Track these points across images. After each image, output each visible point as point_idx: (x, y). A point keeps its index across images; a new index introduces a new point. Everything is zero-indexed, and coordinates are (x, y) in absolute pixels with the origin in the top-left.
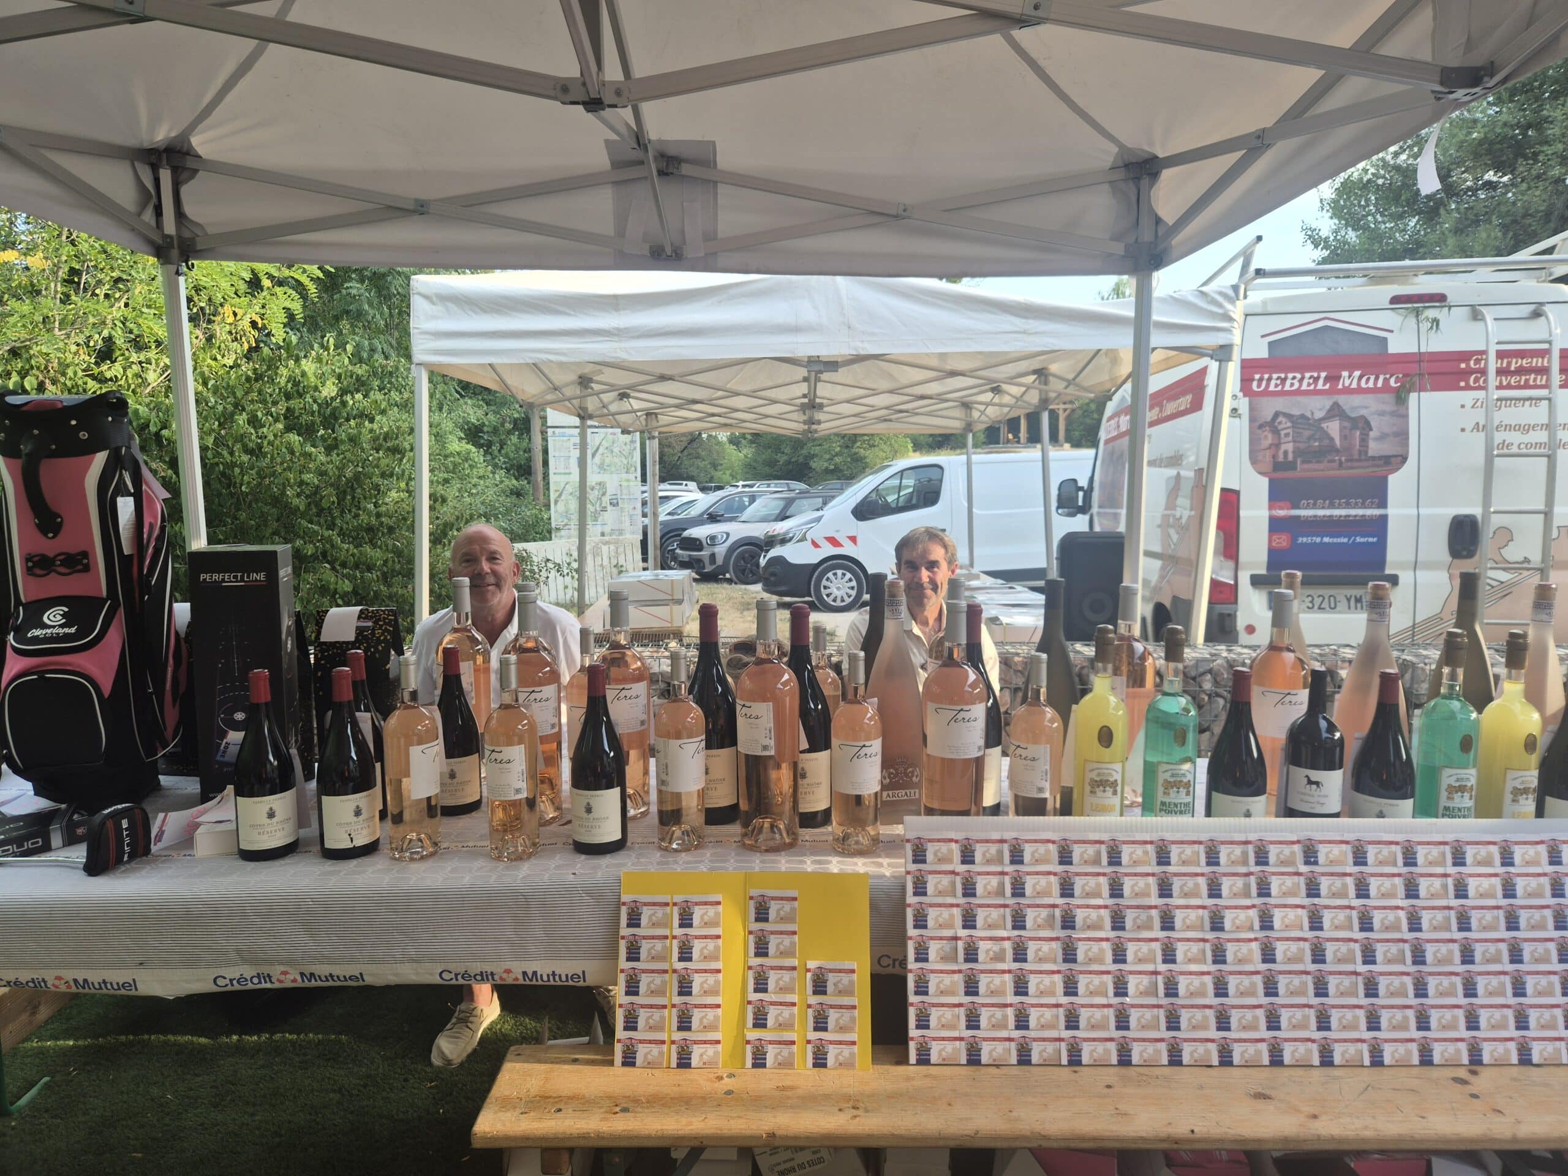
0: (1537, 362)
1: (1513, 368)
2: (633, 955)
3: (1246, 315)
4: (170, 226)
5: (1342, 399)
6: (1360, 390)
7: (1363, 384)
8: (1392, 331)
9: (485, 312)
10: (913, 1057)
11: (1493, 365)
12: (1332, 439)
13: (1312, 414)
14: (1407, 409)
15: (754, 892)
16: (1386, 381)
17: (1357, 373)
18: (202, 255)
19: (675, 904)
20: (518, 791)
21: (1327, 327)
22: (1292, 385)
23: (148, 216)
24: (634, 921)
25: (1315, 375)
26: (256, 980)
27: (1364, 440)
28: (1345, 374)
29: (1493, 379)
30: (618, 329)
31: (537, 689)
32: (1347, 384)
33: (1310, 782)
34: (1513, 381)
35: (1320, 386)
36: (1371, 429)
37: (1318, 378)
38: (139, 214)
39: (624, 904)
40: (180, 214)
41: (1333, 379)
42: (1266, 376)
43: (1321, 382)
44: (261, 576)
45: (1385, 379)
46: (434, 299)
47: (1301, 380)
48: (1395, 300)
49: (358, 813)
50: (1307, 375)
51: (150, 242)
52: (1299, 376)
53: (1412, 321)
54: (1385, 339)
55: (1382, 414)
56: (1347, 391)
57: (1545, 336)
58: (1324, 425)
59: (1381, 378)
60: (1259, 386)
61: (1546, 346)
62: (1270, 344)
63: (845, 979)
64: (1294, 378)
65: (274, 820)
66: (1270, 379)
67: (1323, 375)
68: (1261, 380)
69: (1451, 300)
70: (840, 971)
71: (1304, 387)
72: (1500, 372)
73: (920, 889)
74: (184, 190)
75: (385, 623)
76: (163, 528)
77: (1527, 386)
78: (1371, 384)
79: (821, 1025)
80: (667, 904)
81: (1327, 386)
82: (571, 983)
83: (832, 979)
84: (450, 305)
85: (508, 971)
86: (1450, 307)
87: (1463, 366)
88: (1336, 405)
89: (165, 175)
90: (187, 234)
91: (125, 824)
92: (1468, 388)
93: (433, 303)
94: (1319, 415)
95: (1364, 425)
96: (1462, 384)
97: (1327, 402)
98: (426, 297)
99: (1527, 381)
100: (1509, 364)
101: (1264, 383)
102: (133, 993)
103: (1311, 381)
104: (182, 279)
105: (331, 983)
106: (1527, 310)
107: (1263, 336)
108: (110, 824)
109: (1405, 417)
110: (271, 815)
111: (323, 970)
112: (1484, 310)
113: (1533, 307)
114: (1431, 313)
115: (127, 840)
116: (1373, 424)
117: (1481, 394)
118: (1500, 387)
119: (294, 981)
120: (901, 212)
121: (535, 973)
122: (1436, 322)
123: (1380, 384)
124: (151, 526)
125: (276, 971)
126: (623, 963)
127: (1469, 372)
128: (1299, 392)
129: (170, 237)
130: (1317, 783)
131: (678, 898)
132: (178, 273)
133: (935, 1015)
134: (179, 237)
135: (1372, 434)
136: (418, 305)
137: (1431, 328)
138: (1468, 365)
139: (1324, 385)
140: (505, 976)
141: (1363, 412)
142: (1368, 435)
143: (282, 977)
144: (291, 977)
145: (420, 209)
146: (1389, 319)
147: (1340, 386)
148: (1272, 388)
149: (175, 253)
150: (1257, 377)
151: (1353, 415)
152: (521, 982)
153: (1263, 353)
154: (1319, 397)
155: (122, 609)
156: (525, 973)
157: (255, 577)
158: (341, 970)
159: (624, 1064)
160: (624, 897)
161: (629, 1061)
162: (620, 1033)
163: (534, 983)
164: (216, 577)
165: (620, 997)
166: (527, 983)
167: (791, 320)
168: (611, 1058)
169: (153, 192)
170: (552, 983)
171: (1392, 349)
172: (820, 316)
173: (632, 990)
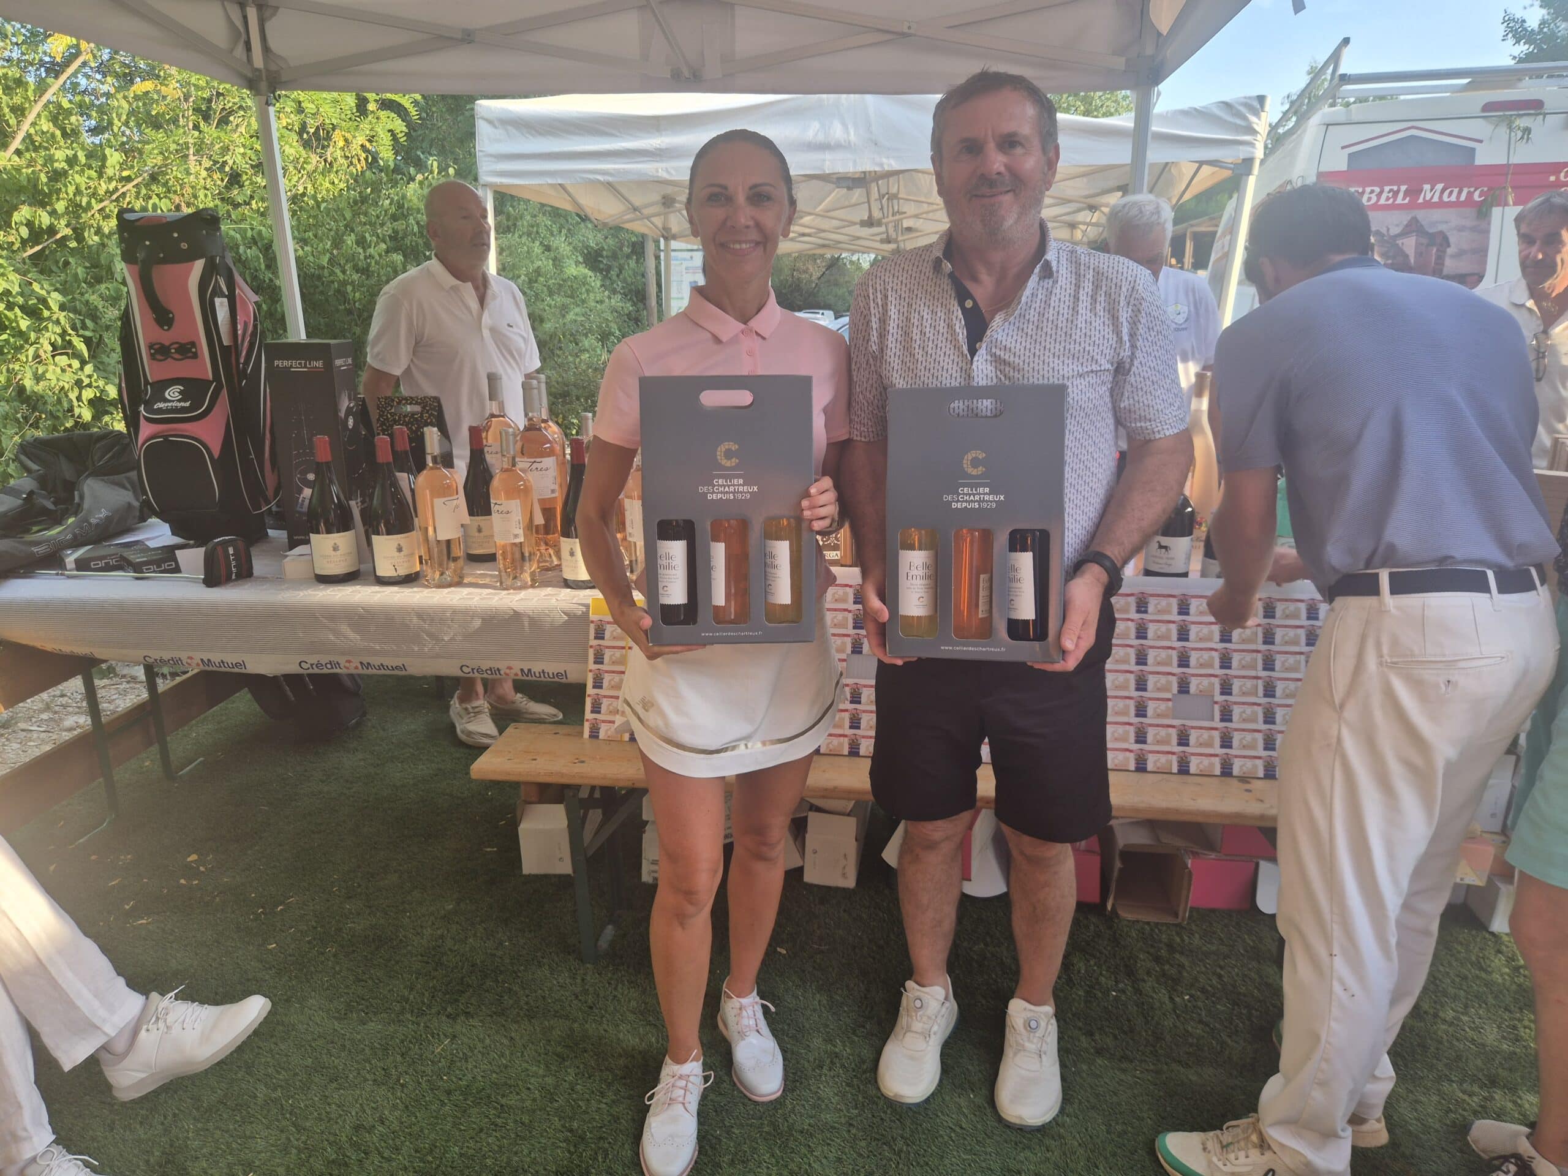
2: (599, 660)
3: (1328, 125)
4: (258, 61)
5: (1421, 214)
6: (1441, 204)
7: (1445, 198)
8: (1481, 141)
9: (540, 134)
12: (1407, 256)
13: (1388, 230)
14: (1489, 224)
16: (1470, 194)
17: (1440, 186)
18: (287, 85)
20: (516, 536)
21: (1412, 137)
22: (1369, 199)
23: (240, 51)
24: (600, 635)
25: (1395, 188)
26: (329, 666)
27: (1440, 257)
28: (1427, 187)
30: (660, 150)
31: (538, 460)
32: (1428, 198)
33: (1161, 547)
35: (1399, 201)
36: (1449, 246)
37: (1398, 191)
38: (232, 50)
39: (592, 622)
40: (266, 49)
41: (1414, 192)
43: (1401, 195)
44: (320, 364)
45: (1469, 192)
46: (497, 124)
47: (1379, 195)
48: (1489, 107)
49: (400, 550)
50: (1387, 188)
51: (243, 76)
52: (1377, 190)
53: (1503, 130)
54: (1473, 150)
55: (1461, 229)
56: (1428, 205)
58: (1399, 242)
59: (1465, 191)
62: (1350, 155)
64: (1372, 192)
65: (338, 553)
67: (1403, 188)
69: (1548, 106)
71: (1382, 201)
74: (268, 26)
75: (431, 409)
76: (255, 326)
78: (1453, 198)
81: (1406, 201)
82: (556, 679)
84: (509, 128)
85: (510, 668)
86: (1545, 115)
87: (1552, 178)
88: (1415, 220)
89: (252, 13)
90: (273, 67)
91: (231, 551)
93: (495, 127)
94: (1395, 231)
95: (1442, 241)
97: (1404, 218)
98: (490, 122)
102: (243, 671)
103: (1390, 195)
104: (271, 109)
105: (382, 672)
107: (1343, 148)
108: (219, 549)
109: (1486, 232)
110: (336, 549)
111: (376, 661)
114: (1523, 122)
115: (233, 563)
116: (1452, 240)
119: (356, 668)
120: (906, 30)
121: (529, 670)
122: (1527, 131)
123: (1463, 198)
124: (246, 324)
125: (342, 661)
126: (592, 666)
128: (1376, 207)
129: (257, 70)
130: (1166, 548)
132: (268, 104)
134: (267, 70)
135: (1449, 251)
136: (483, 129)
137: (1522, 138)
138: (1558, 178)
139: (1404, 199)
141: (1442, 227)
142: (1445, 252)
143: (347, 665)
144: (353, 665)
145: (467, 38)
146: (1477, 128)
147: (1421, 200)
149: (263, 85)
151: (1431, 231)
153: (1344, 167)
154: (1396, 212)
155: (225, 391)
156: (522, 670)
157: (315, 364)
158: (389, 662)
159: (590, 736)
160: (592, 617)
161: (594, 735)
162: (588, 715)
163: (530, 678)
164: (286, 363)
165: (590, 690)
166: (525, 678)
167: (821, 138)
168: (582, 733)
169: (242, 29)
170: (543, 679)
171: (1481, 159)
172: (848, 134)
173: (598, 685)
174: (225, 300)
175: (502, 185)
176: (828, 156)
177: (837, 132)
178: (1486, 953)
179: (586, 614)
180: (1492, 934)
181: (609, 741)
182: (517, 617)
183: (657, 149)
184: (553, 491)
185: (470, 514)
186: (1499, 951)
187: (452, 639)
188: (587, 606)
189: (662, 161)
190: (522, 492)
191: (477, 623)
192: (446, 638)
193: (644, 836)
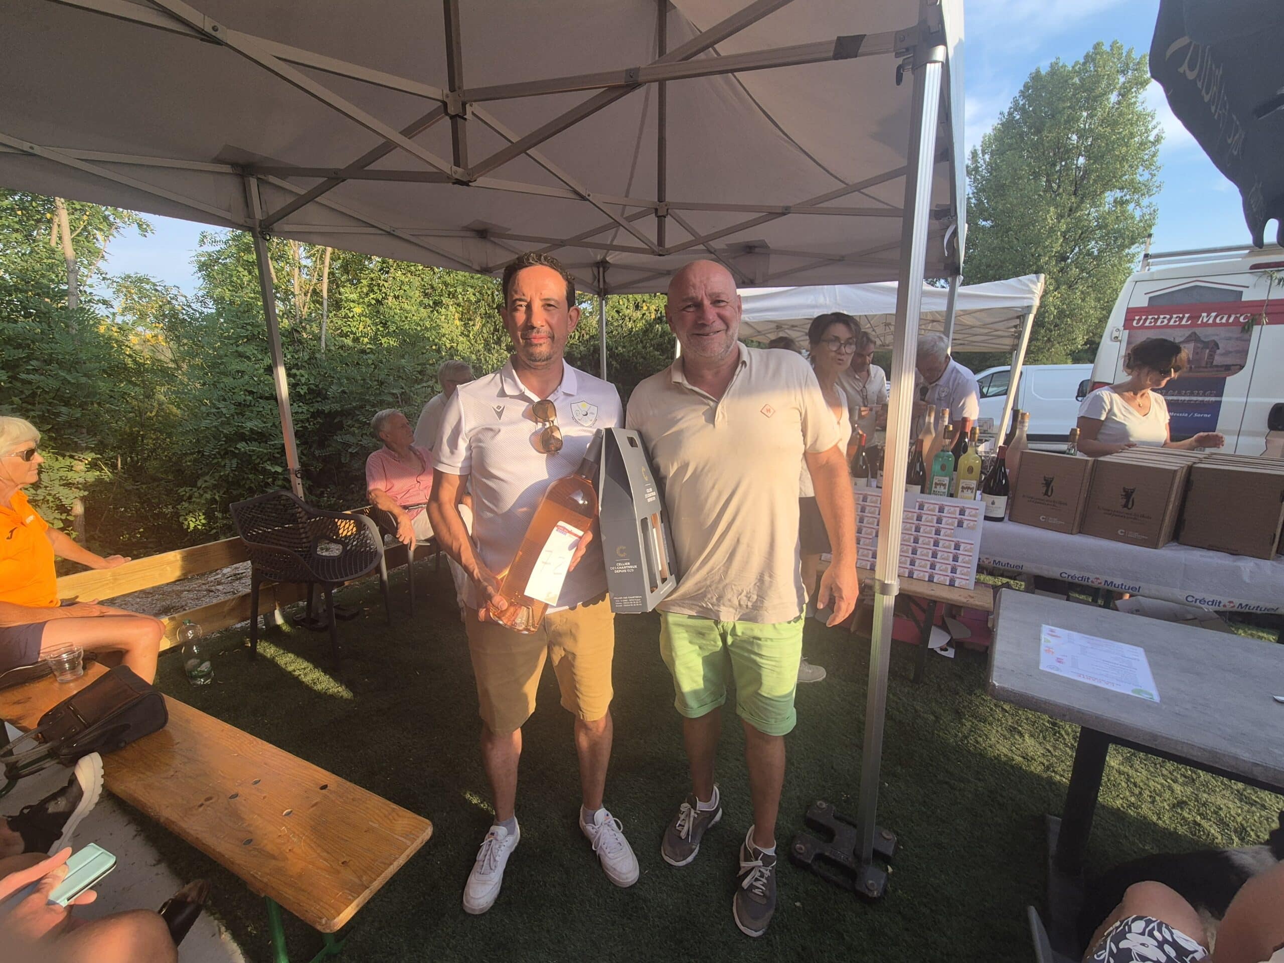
3: (1136, 281)
5: (1198, 331)
6: (1215, 324)
7: (1218, 321)
8: (1248, 287)
14: (1250, 336)
16: (1237, 319)
17: (1214, 314)
21: (1198, 286)
22: (1162, 322)
25: (1181, 315)
27: (1211, 356)
28: (1204, 314)
32: (1205, 320)
36: (1218, 349)
37: (1183, 317)
41: (1194, 317)
42: (1144, 317)
43: (1185, 320)
47: (1169, 320)
48: (1255, 267)
50: (1175, 316)
52: (1168, 317)
53: (1265, 280)
54: (1241, 292)
55: (1229, 339)
56: (1205, 325)
59: (1233, 316)
60: (1137, 324)
62: (1150, 298)
64: (1165, 318)
66: (1146, 319)
67: (1187, 315)
68: (1139, 320)
71: (1172, 323)
78: (1224, 321)
81: (1190, 322)
88: (1194, 333)
95: (1214, 346)
97: (1187, 333)
101: (1142, 322)
103: (1177, 319)
107: (1146, 294)
109: (1248, 341)
116: (1220, 345)
123: (1231, 320)
128: (1167, 326)
135: (1218, 352)
137: (1279, 284)
139: (1187, 322)
141: (1215, 338)
142: (1215, 352)
146: (1245, 280)
147: (1199, 322)
148: (1147, 324)
150: (1137, 318)
151: (1206, 340)
153: (1146, 304)
154: (1181, 329)
171: (1244, 298)
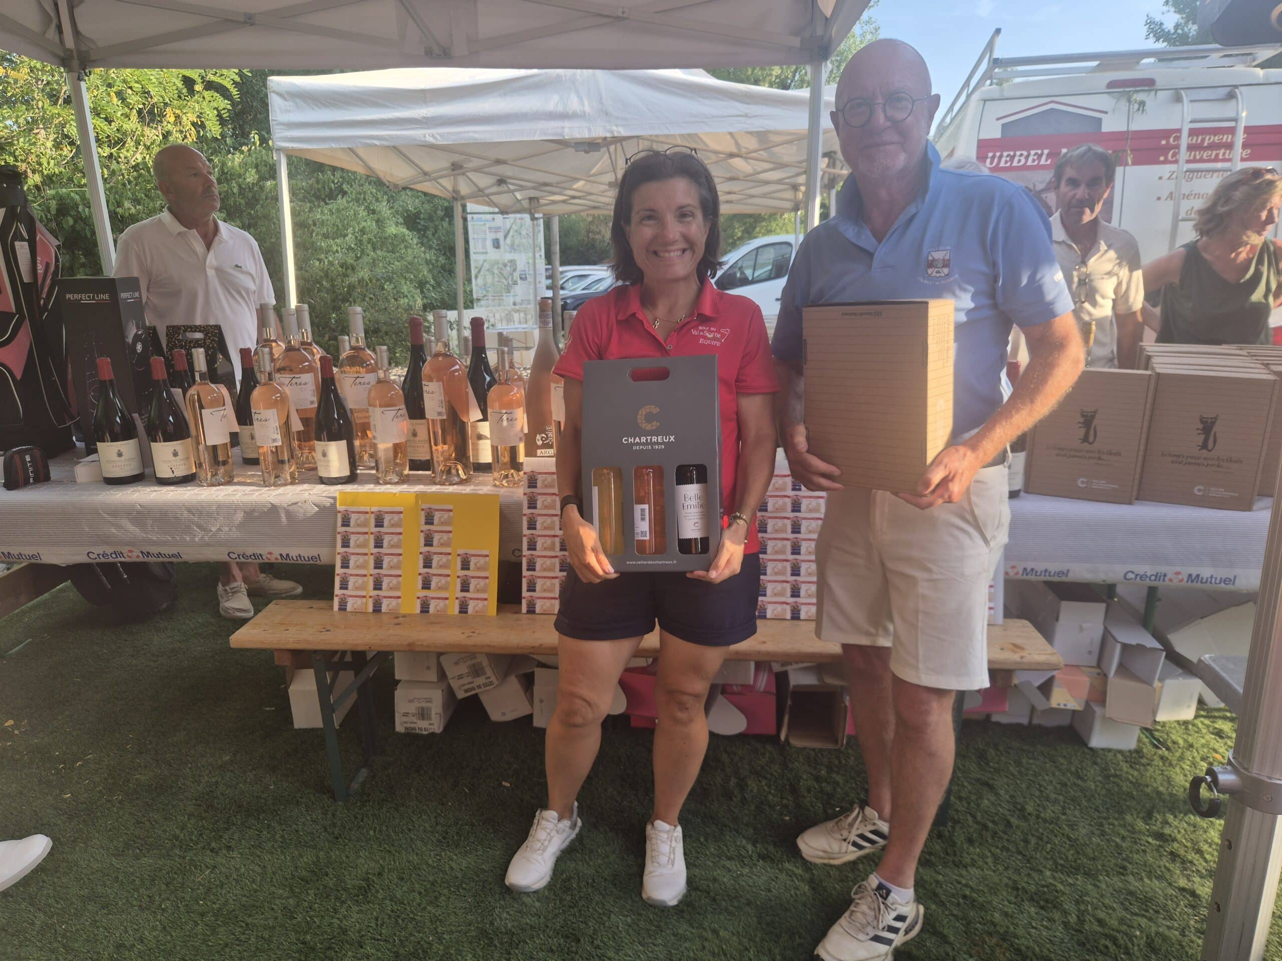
0: (1227, 138)
1: (1206, 144)
2: (346, 544)
3: (985, 101)
4: (70, 42)
8: (1106, 113)
9: (326, 106)
10: (524, 609)
11: (1185, 141)
13: (1034, 186)
15: (424, 506)
18: (96, 63)
19: (372, 513)
20: (274, 440)
21: (1052, 110)
22: (1019, 161)
23: (52, 33)
24: (346, 523)
25: (1039, 152)
26: (114, 556)
29: (1184, 154)
30: (426, 118)
31: (297, 376)
34: (1205, 155)
35: (1043, 162)
37: (1042, 154)
38: (44, 33)
39: (339, 512)
40: (76, 32)
42: (998, 154)
43: (1044, 157)
44: (106, 297)
46: (287, 97)
47: (1027, 158)
48: (1112, 84)
49: (175, 454)
50: (1033, 152)
51: (55, 55)
52: (1025, 153)
53: (1123, 104)
54: (1099, 120)
57: (1232, 114)
58: (1044, 196)
60: (991, 163)
61: (1232, 124)
62: (1003, 125)
63: (482, 560)
64: (1021, 155)
65: (122, 458)
66: (1001, 157)
67: (1046, 152)
68: (993, 158)
69: (1159, 84)
70: (479, 556)
71: (1029, 163)
72: (1191, 148)
73: (532, 505)
74: (76, 12)
75: (213, 336)
76: (57, 266)
77: (1216, 160)
79: (465, 588)
80: (367, 513)
82: (311, 562)
83: (473, 561)
84: (298, 100)
85: (270, 553)
86: (1156, 91)
87: (1164, 142)
89: (62, 0)
90: (84, 48)
91: (28, 458)
92: (1166, 162)
93: (286, 99)
94: (1040, 187)
96: (1162, 158)
98: (279, 94)
99: (1217, 155)
100: (1203, 140)
101: (996, 160)
102: (39, 561)
103: (1036, 157)
104: (83, 84)
105: (161, 559)
106: (1223, 92)
107: (998, 119)
108: (17, 458)
110: (120, 455)
111: (154, 550)
112: (1182, 92)
113: (1229, 89)
114: (1139, 97)
115: (31, 469)
117: (1173, 167)
118: (1188, 162)
119: (138, 557)
120: (621, 15)
121: (288, 555)
122: (1142, 104)
125: (125, 550)
126: (339, 549)
127: (1168, 148)
128: (1025, 168)
129: (69, 50)
131: (374, 509)
132: (80, 79)
133: (539, 584)
134: (78, 51)
136: (275, 101)
137: (1138, 109)
138: (1168, 142)
139: (1046, 160)
140: (269, 556)
143: (130, 554)
144: (135, 554)
145: (249, 21)
146: (1103, 102)
148: (1002, 164)
149: (75, 63)
150: (990, 155)
152: (280, 561)
153: (997, 134)
154: (1041, 171)
155: (27, 322)
156: (281, 555)
157: (102, 296)
158: (165, 550)
159: (339, 609)
160: (340, 507)
161: (343, 607)
162: (337, 591)
163: (288, 561)
164: (76, 296)
165: (338, 570)
166: (284, 561)
167: (560, 108)
168: (332, 607)
169: (52, 14)
170: (300, 562)
171: (1105, 128)
172: (583, 105)
173: (345, 565)
174: (26, 244)
175: (293, 149)
176: (567, 124)
177: (574, 104)
178: (1084, 765)
179: (334, 505)
180: (1091, 749)
181: (355, 613)
182: (274, 509)
183: (424, 118)
184: (312, 402)
185: (239, 424)
186: (1095, 763)
187: (219, 530)
188: (334, 498)
189: (428, 128)
190: (281, 402)
191: (239, 517)
192: (214, 529)
193: (396, 692)
